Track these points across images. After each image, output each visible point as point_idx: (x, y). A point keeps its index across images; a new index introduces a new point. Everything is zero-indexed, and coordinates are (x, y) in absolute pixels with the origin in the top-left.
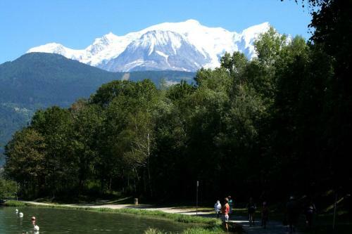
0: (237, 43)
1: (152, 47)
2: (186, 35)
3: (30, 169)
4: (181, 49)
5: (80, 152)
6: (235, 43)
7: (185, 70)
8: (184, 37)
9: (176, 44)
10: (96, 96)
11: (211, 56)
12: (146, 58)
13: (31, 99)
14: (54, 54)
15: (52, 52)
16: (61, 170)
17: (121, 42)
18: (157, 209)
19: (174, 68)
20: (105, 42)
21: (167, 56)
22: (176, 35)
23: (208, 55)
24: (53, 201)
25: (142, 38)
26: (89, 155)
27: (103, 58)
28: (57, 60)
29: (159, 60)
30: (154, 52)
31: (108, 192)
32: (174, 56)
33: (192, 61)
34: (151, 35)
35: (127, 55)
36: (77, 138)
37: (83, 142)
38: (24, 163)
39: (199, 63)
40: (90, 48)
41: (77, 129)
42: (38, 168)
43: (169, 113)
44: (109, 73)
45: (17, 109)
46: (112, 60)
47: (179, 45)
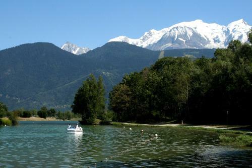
0: (225, 31)
1: (176, 36)
2: (195, 28)
3: (123, 106)
4: (193, 37)
5: (149, 96)
6: (224, 32)
7: (195, 48)
8: (194, 29)
9: (190, 33)
10: (155, 65)
11: (210, 39)
12: (173, 42)
13: (111, 67)
14: (123, 42)
15: (121, 41)
16: (140, 106)
17: (159, 34)
18: (200, 126)
19: (189, 47)
20: (150, 34)
21: (184, 41)
22: (190, 29)
23: (208, 39)
24: (136, 123)
25: (171, 31)
26: (154, 98)
27: (149, 43)
28: (124, 45)
29: (180, 43)
30: (177, 39)
31: (164, 117)
32: (189, 41)
33: (199, 43)
34: (175, 29)
35: (163, 41)
36: (148, 88)
37: (150, 90)
38: (120, 103)
39: (203, 44)
40: (142, 38)
41: (147, 84)
42: (127, 105)
43: (199, 74)
44: (153, 51)
45: (104, 73)
46: (154, 44)
47: (191, 34)
